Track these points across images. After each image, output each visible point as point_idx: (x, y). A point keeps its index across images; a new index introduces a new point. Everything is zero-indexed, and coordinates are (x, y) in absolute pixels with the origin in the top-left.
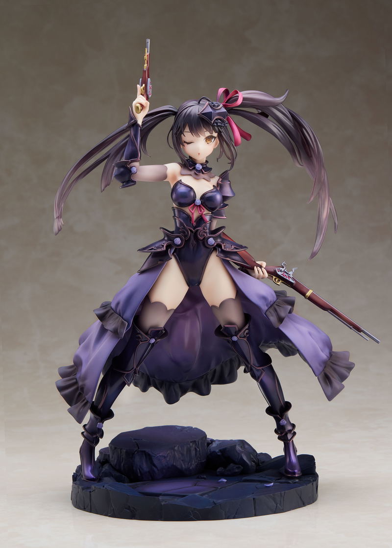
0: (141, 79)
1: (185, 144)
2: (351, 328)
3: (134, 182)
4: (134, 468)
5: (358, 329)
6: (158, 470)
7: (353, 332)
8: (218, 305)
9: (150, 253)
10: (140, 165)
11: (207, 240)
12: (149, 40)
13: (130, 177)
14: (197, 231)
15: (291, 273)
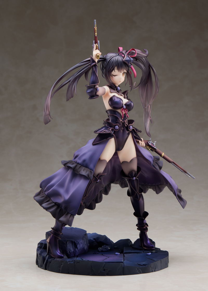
0: (94, 41)
1: (113, 76)
2: (182, 172)
3: (98, 96)
4: (67, 250)
5: (185, 172)
6: (78, 250)
7: (183, 174)
8: (129, 162)
9: (98, 134)
10: (99, 87)
11: (129, 127)
12: (95, 20)
13: (96, 93)
14: (125, 122)
15: (154, 144)
